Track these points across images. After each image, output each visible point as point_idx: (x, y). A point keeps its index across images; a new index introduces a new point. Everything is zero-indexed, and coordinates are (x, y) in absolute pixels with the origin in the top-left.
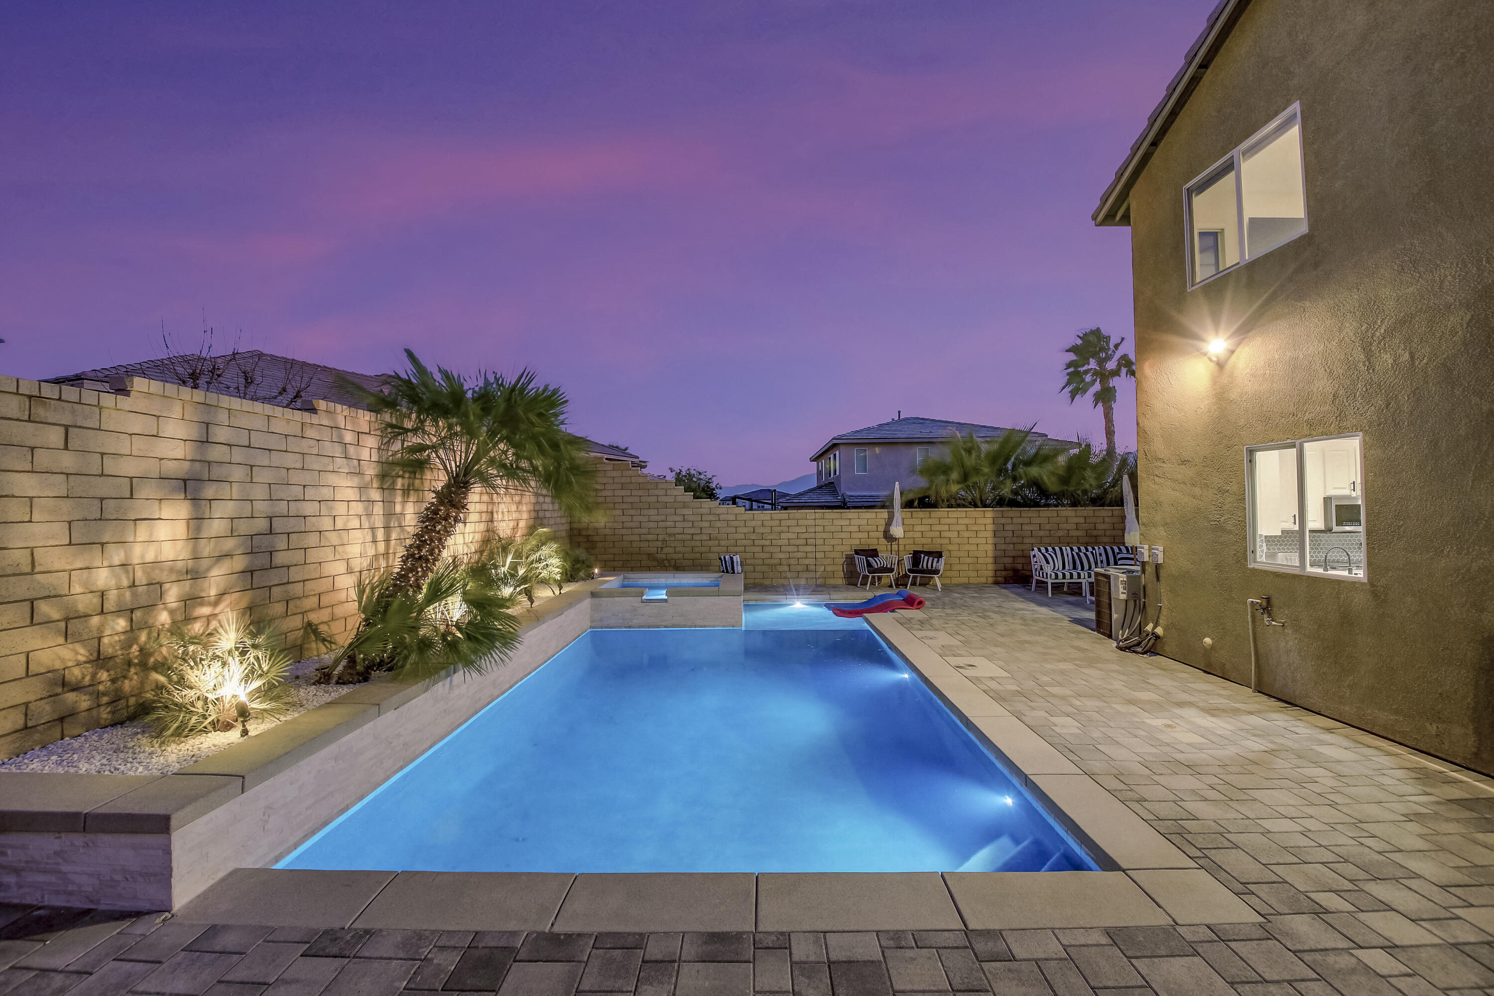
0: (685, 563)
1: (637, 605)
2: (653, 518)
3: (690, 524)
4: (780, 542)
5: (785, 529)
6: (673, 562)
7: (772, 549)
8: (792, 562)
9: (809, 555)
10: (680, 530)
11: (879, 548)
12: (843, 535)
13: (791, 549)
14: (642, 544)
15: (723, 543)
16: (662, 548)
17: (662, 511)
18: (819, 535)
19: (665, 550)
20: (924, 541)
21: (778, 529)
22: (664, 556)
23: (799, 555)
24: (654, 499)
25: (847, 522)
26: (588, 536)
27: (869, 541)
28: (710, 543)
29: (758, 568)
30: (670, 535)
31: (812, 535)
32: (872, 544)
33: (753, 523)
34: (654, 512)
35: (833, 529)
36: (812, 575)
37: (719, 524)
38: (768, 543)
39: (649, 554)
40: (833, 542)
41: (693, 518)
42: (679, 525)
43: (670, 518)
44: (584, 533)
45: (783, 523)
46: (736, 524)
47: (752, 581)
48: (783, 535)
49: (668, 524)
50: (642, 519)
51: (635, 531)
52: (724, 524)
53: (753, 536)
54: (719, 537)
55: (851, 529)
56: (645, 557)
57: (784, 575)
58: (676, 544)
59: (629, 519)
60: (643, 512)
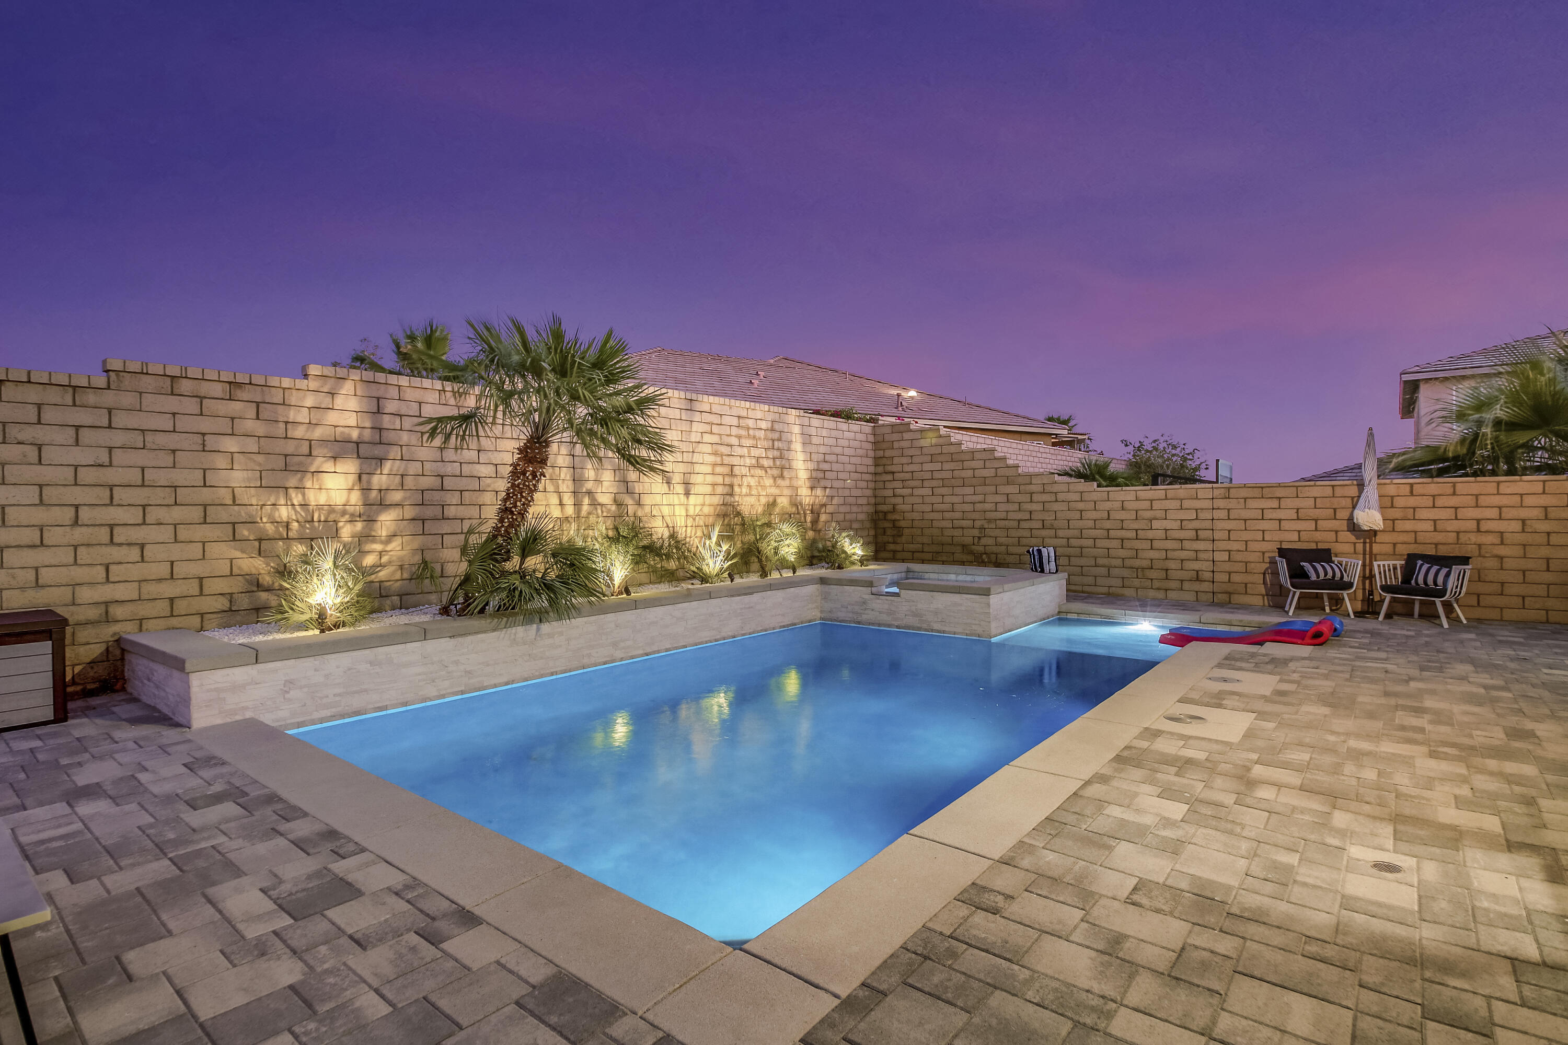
0: (1010, 559)
1: (867, 597)
2: (967, 499)
3: (1016, 506)
4: (1150, 534)
5: (1161, 514)
6: (993, 557)
7: (1138, 544)
8: (1172, 565)
9: (1202, 555)
10: (1003, 515)
11: (1336, 548)
12: (1264, 525)
13: (1169, 544)
14: (957, 533)
15: (1061, 533)
16: (979, 538)
17: (979, 489)
18: (1219, 525)
19: (983, 541)
20: (1439, 537)
21: (1148, 514)
22: (981, 549)
23: (1183, 555)
24: (969, 473)
25: (1275, 504)
26: (894, 521)
27: (1318, 536)
28: (1044, 533)
29: (1115, 572)
30: (990, 521)
31: (1208, 524)
32: (1323, 539)
33: (1108, 505)
34: (969, 490)
35: (1245, 514)
36: (1206, 586)
37: (1056, 507)
38: (1132, 534)
39: (963, 546)
40: (1246, 536)
41: (1021, 498)
42: (1001, 507)
43: (990, 498)
44: (890, 517)
45: (1156, 505)
46: (1081, 506)
47: (1105, 590)
48: (1156, 524)
49: (987, 506)
50: (955, 499)
51: (947, 515)
52: (1064, 507)
53: (1108, 524)
54: (1056, 524)
55: (1281, 514)
56: (959, 549)
57: (1156, 584)
58: (997, 532)
59: (940, 499)
60: (957, 490)
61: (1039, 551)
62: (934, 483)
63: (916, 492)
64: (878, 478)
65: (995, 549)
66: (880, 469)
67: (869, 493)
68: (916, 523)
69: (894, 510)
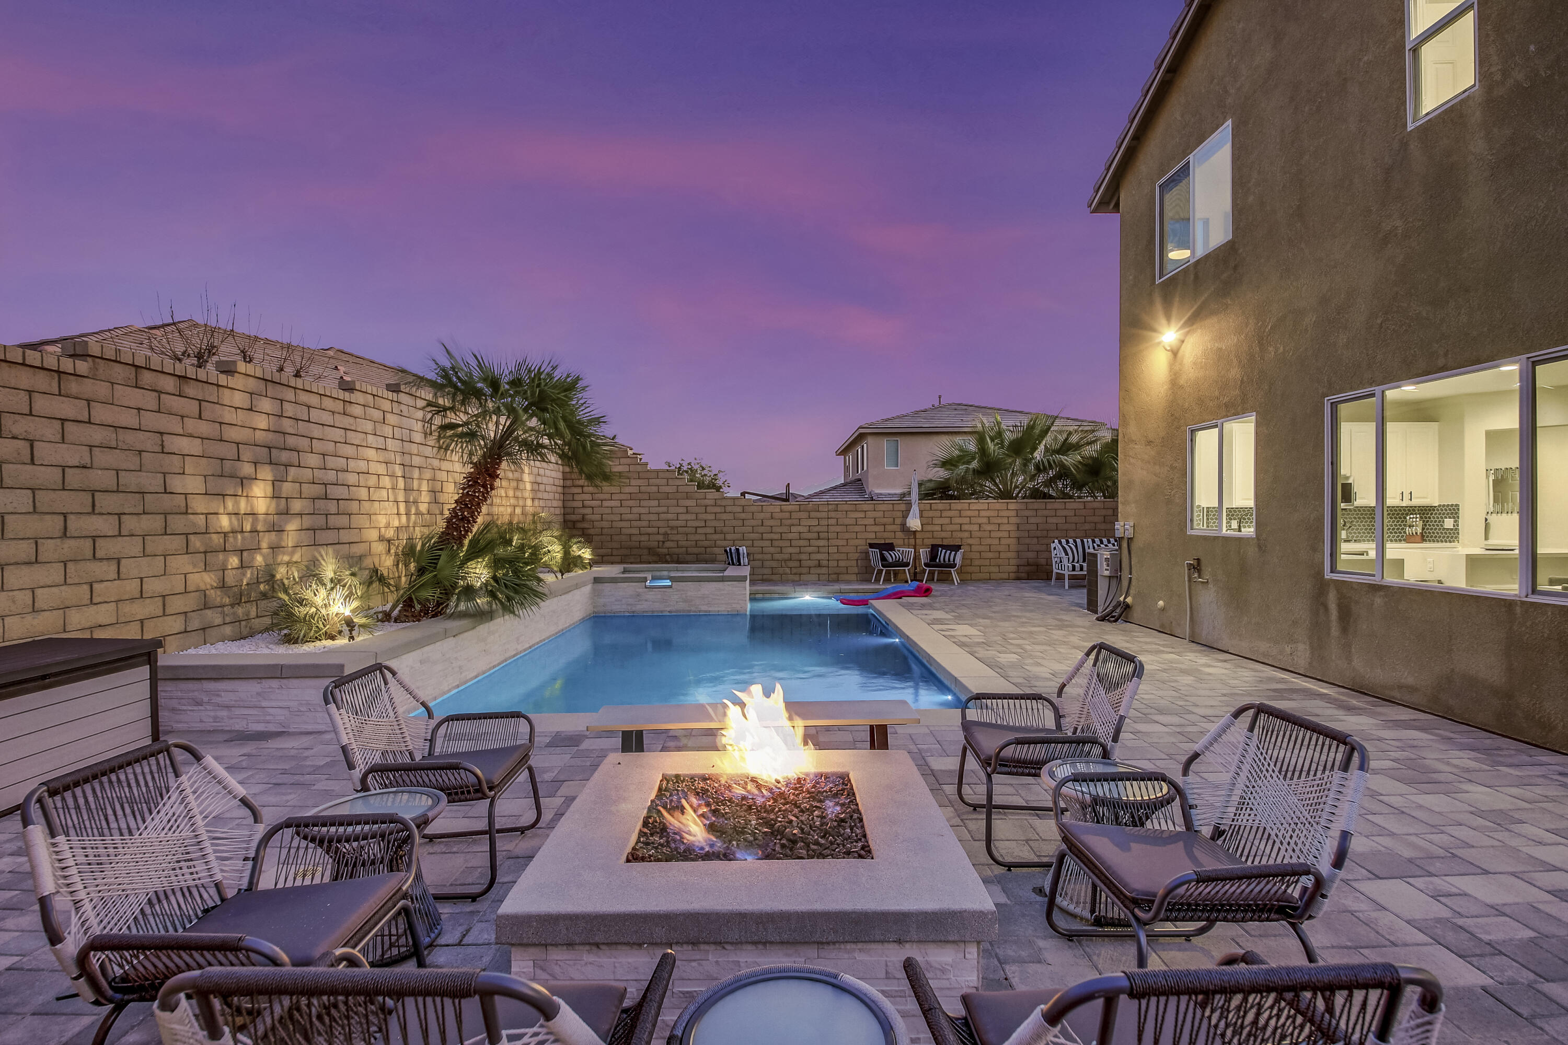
0: (689, 558)
1: (640, 590)
2: (653, 510)
3: (694, 517)
4: (790, 536)
5: (796, 522)
6: (675, 557)
7: (781, 543)
8: (804, 557)
9: (821, 550)
10: (683, 523)
11: (895, 542)
12: (857, 529)
13: (802, 543)
14: (643, 538)
15: (728, 537)
16: (663, 542)
17: (663, 502)
18: (832, 529)
19: (668, 544)
20: (944, 535)
21: (789, 522)
22: (665, 551)
23: (810, 549)
24: (655, 489)
25: (862, 515)
26: (583, 529)
27: (886, 535)
28: (715, 537)
29: (767, 564)
30: (672, 528)
31: (825, 529)
32: (888, 538)
33: (762, 515)
34: (655, 503)
35: (847, 521)
36: (824, 570)
37: (724, 516)
38: (778, 536)
39: (649, 549)
40: (847, 536)
41: (697, 510)
42: (681, 517)
43: (672, 510)
44: (579, 525)
45: (794, 515)
46: (743, 516)
47: (760, 577)
48: (794, 529)
49: (670, 516)
50: (642, 510)
51: (635, 524)
52: (731, 516)
53: (761, 529)
54: (725, 529)
55: (866, 522)
56: (646, 551)
57: (794, 571)
58: (679, 537)
59: (628, 510)
60: (643, 503)
61: (738, 550)
62: (622, 497)
63: (606, 504)
64: (567, 490)
65: (677, 550)
66: (569, 483)
67: (560, 504)
68: (605, 531)
69: (583, 519)
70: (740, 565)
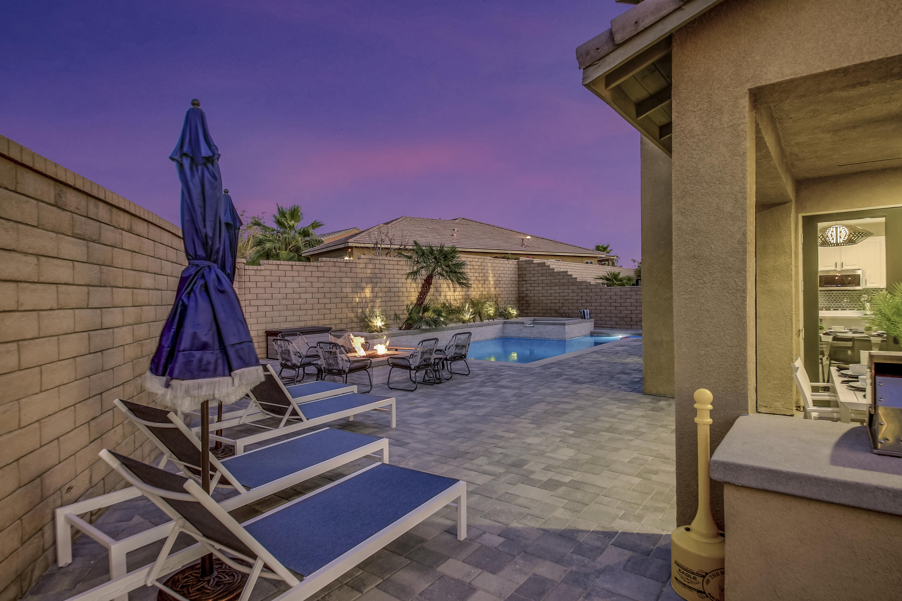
0: (574, 315)
1: (521, 328)
2: (557, 291)
3: (576, 294)
4: (626, 304)
5: (629, 297)
6: (567, 314)
7: (621, 308)
10: (571, 298)
13: (632, 308)
14: (553, 305)
15: (593, 304)
16: (562, 307)
17: (562, 287)
19: (563, 308)
21: (625, 297)
22: (563, 311)
24: (557, 281)
26: (527, 300)
28: (587, 304)
30: (566, 300)
33: (610, 294)
34: (557, 288)
37: (591, 294)
38: (619, 305)
39: (555, 310)
41: (578, 291)
42: (571, 295)
43: (566, 291)
44: (525, 299)
45: (628, 293)
46: (601, 294)
47: (610, 326)
48: (628, 301)
49: (565, 294)
50: (553, 292)
51: (549, 298)
52: (594, 294)
53: (610, 301)
56: (554, 312)
57: (628, 323)
58: (568, 305)
59: (545, 291)
60: (553, 288)
61: (584, 311)
62: (543, 285)
63: (536, 288)
64: (520, 283)
65: (568, 311)
66: (521, 279)
67: (516, 289)
68: (536, 302)
69: (527, 296)
70: (585, 318)
